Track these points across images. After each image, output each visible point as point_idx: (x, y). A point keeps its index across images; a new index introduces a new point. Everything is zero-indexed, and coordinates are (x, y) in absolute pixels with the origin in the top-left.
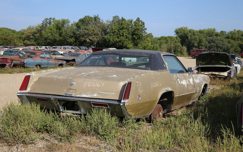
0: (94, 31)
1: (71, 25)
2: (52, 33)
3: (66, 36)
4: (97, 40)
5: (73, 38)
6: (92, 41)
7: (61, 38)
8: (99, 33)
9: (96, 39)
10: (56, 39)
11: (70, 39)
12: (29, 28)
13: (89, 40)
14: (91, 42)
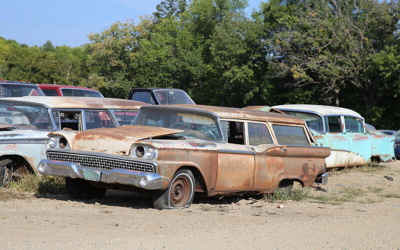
0: (330, 36)
1: (253, 16)
2: (175, 46)
3: (221, 55)
4: (341, 73)
5: (245, 67)
6: (316, 79)
7: (209, 67)
8: (352, 42)
9: (335, 70)
10: (189, 67)
11: (235, 69)
12: (114, 33)
13: (304, 75)
14: (311, 80)
